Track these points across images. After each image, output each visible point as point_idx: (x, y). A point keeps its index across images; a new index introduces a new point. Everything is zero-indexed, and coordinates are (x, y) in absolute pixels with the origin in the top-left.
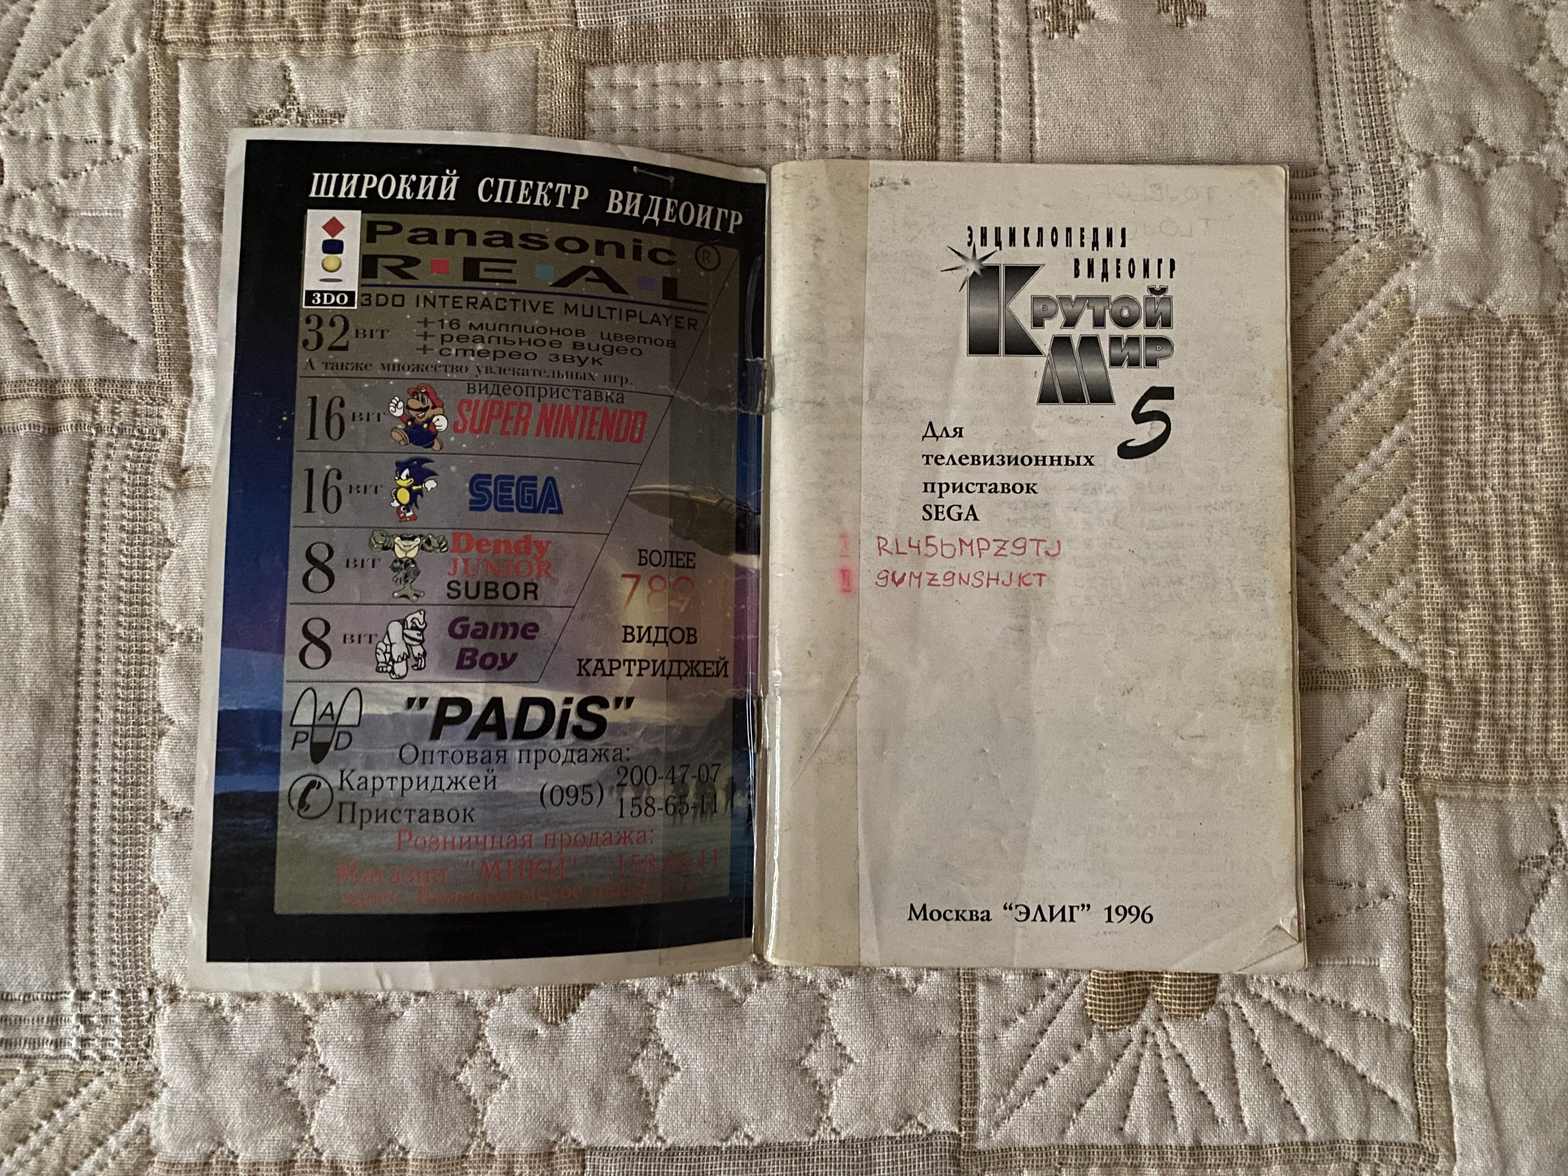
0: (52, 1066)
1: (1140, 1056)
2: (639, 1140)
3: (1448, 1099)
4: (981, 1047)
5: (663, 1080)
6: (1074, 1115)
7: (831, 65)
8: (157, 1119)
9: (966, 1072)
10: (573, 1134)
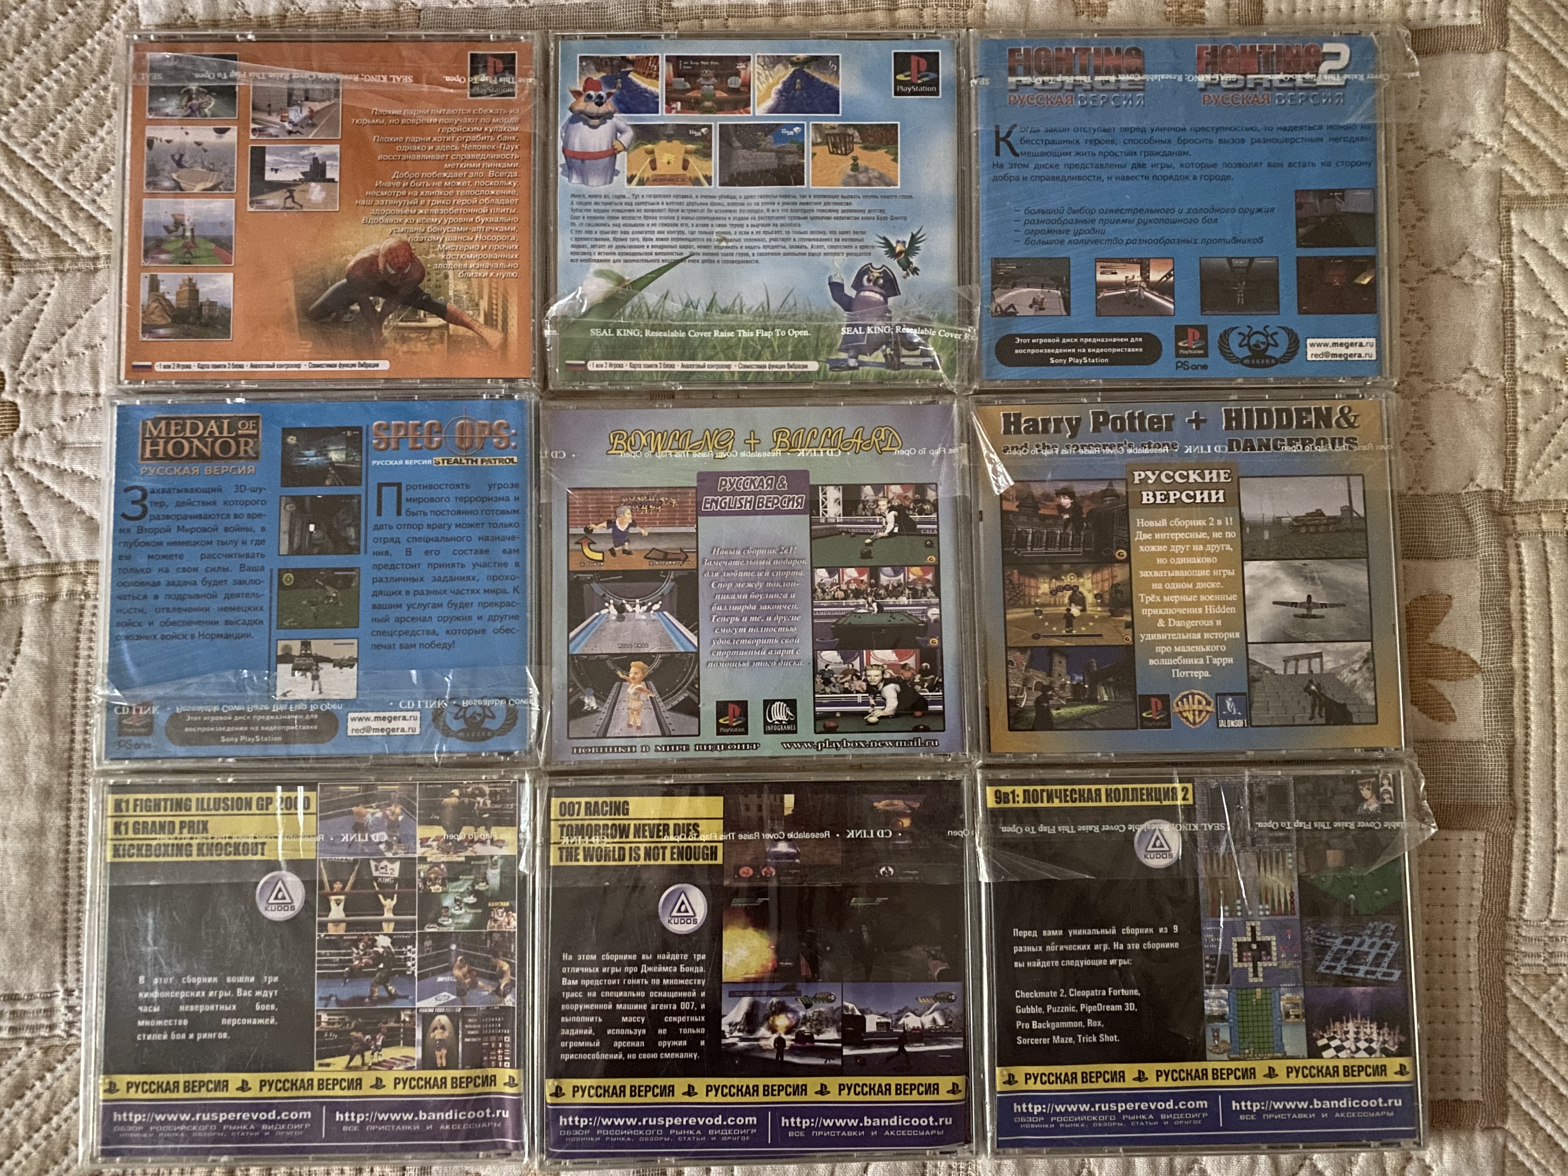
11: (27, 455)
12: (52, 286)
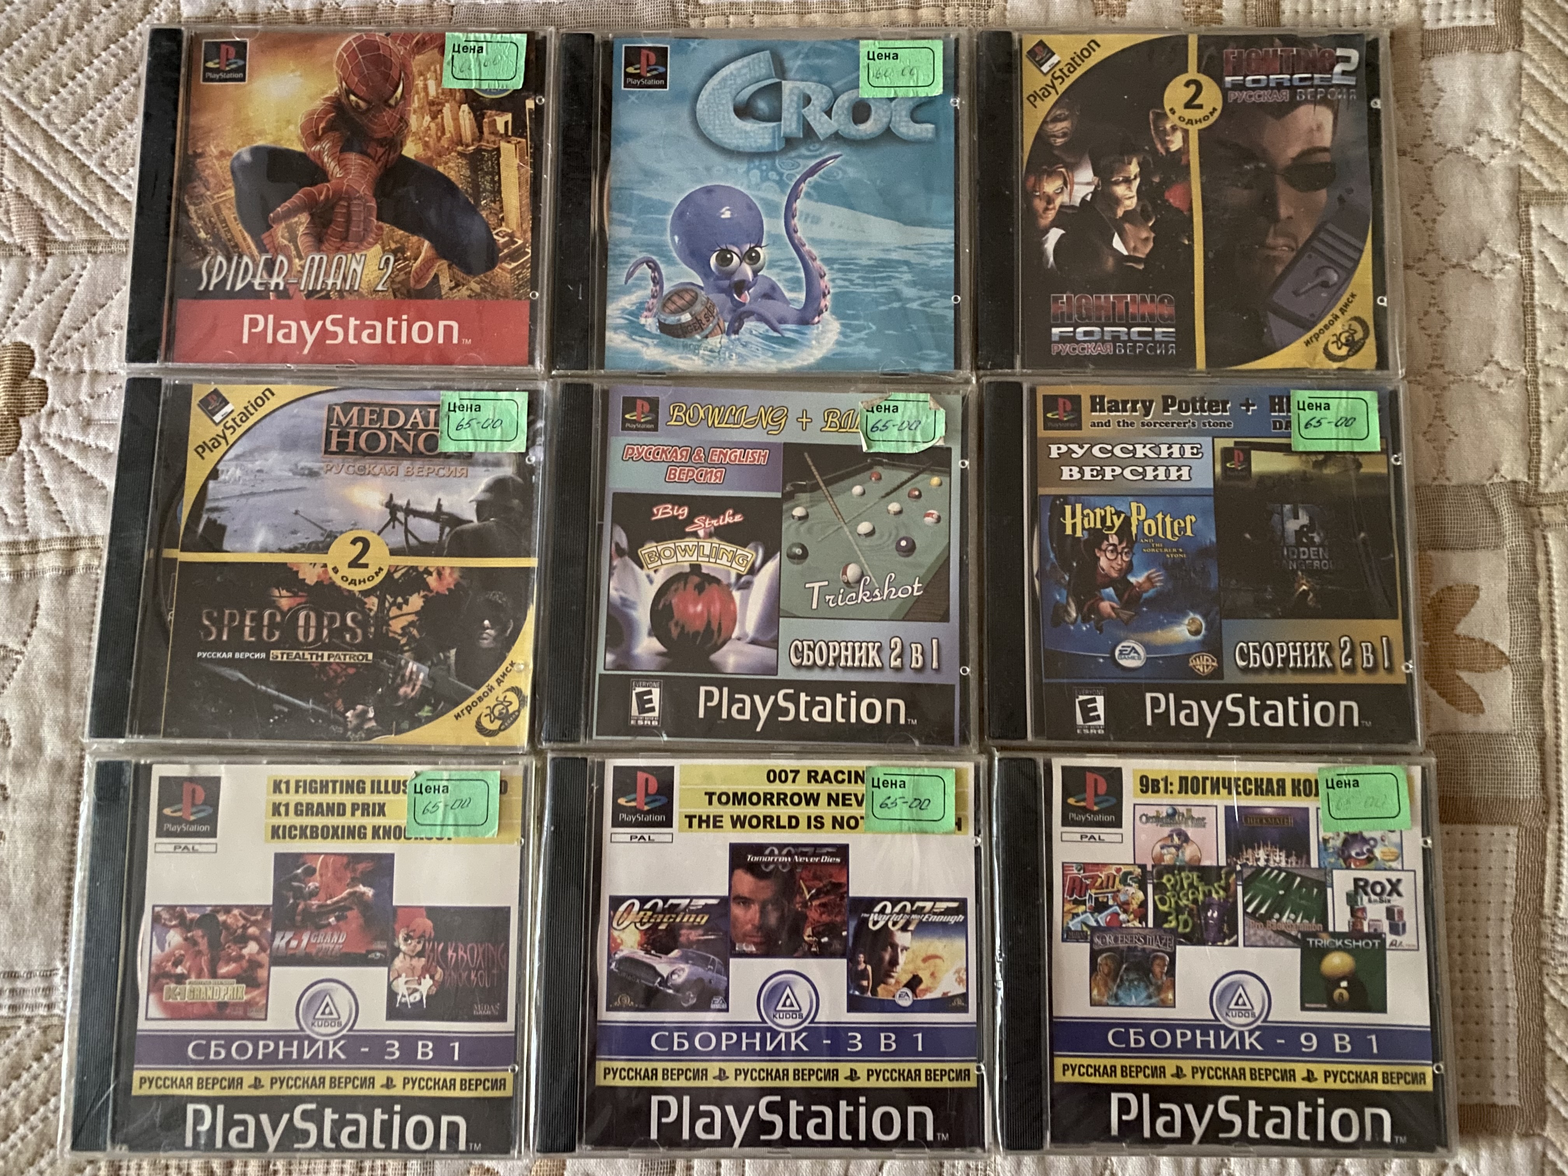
11: (53, 430)
12: (84, 268)
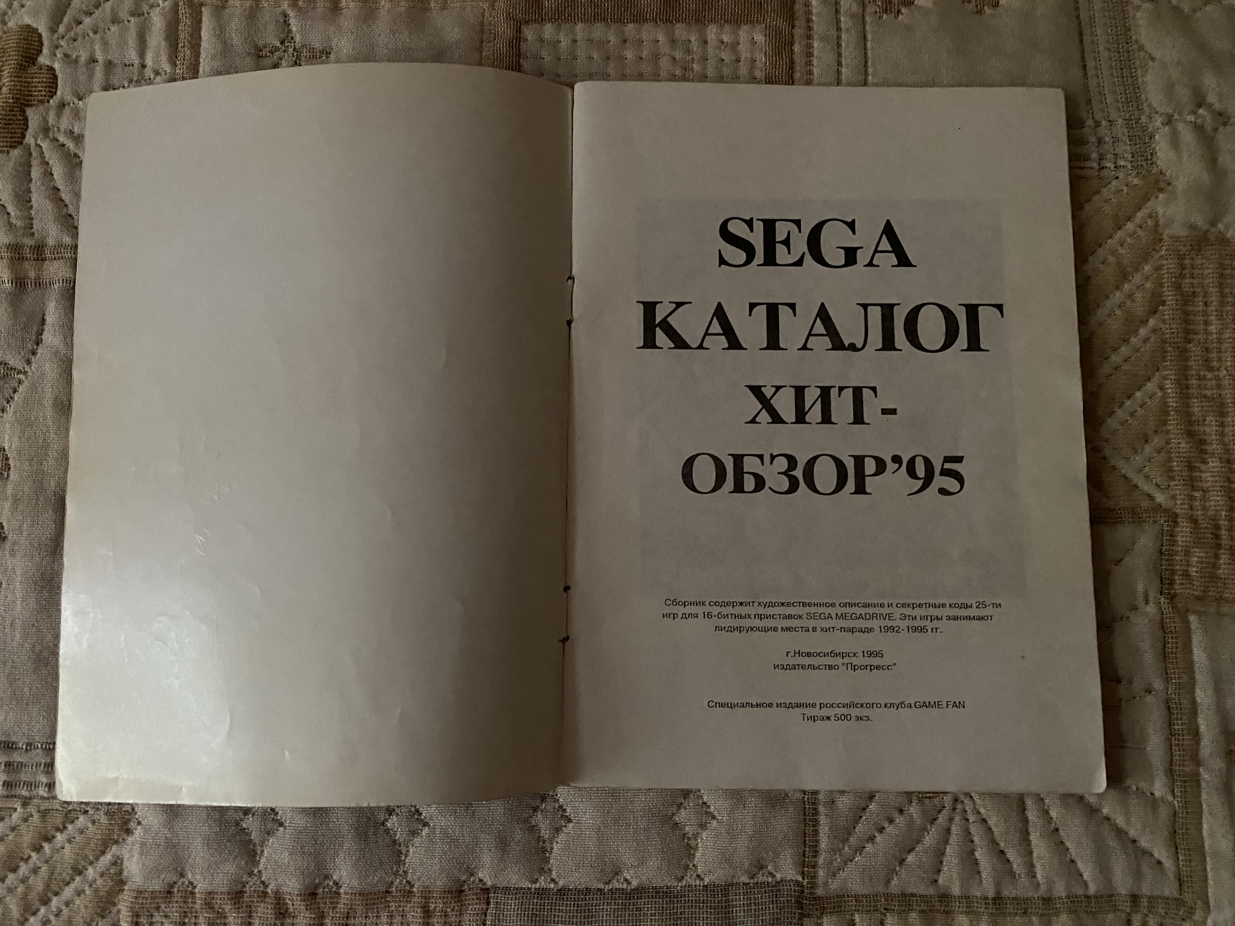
0: (45, 806)
1: (951, 820)
2: (535, 881)
3: (1204, 861)
4: (821, 808)
5: (558, 830)
6: (898, 868)
7: (712, 32)
8: (130, 851)
9: (809, 830)
10: (480, 875)
